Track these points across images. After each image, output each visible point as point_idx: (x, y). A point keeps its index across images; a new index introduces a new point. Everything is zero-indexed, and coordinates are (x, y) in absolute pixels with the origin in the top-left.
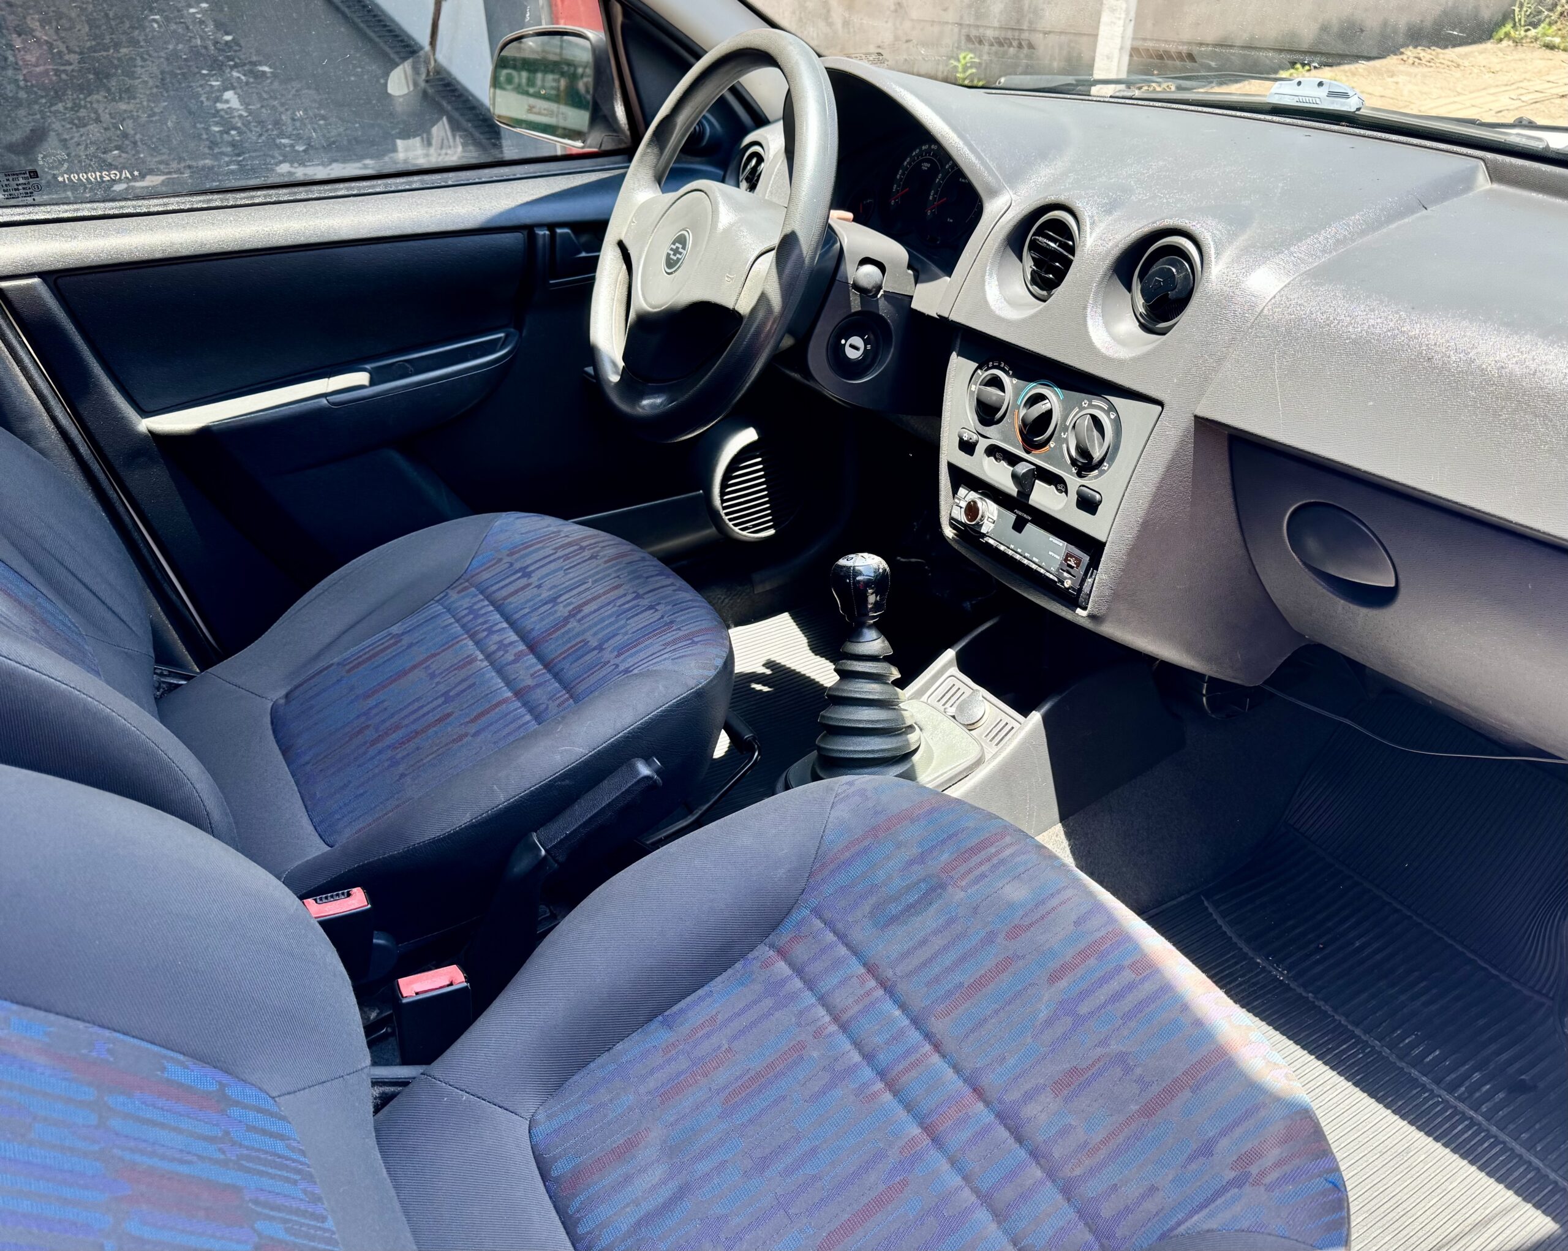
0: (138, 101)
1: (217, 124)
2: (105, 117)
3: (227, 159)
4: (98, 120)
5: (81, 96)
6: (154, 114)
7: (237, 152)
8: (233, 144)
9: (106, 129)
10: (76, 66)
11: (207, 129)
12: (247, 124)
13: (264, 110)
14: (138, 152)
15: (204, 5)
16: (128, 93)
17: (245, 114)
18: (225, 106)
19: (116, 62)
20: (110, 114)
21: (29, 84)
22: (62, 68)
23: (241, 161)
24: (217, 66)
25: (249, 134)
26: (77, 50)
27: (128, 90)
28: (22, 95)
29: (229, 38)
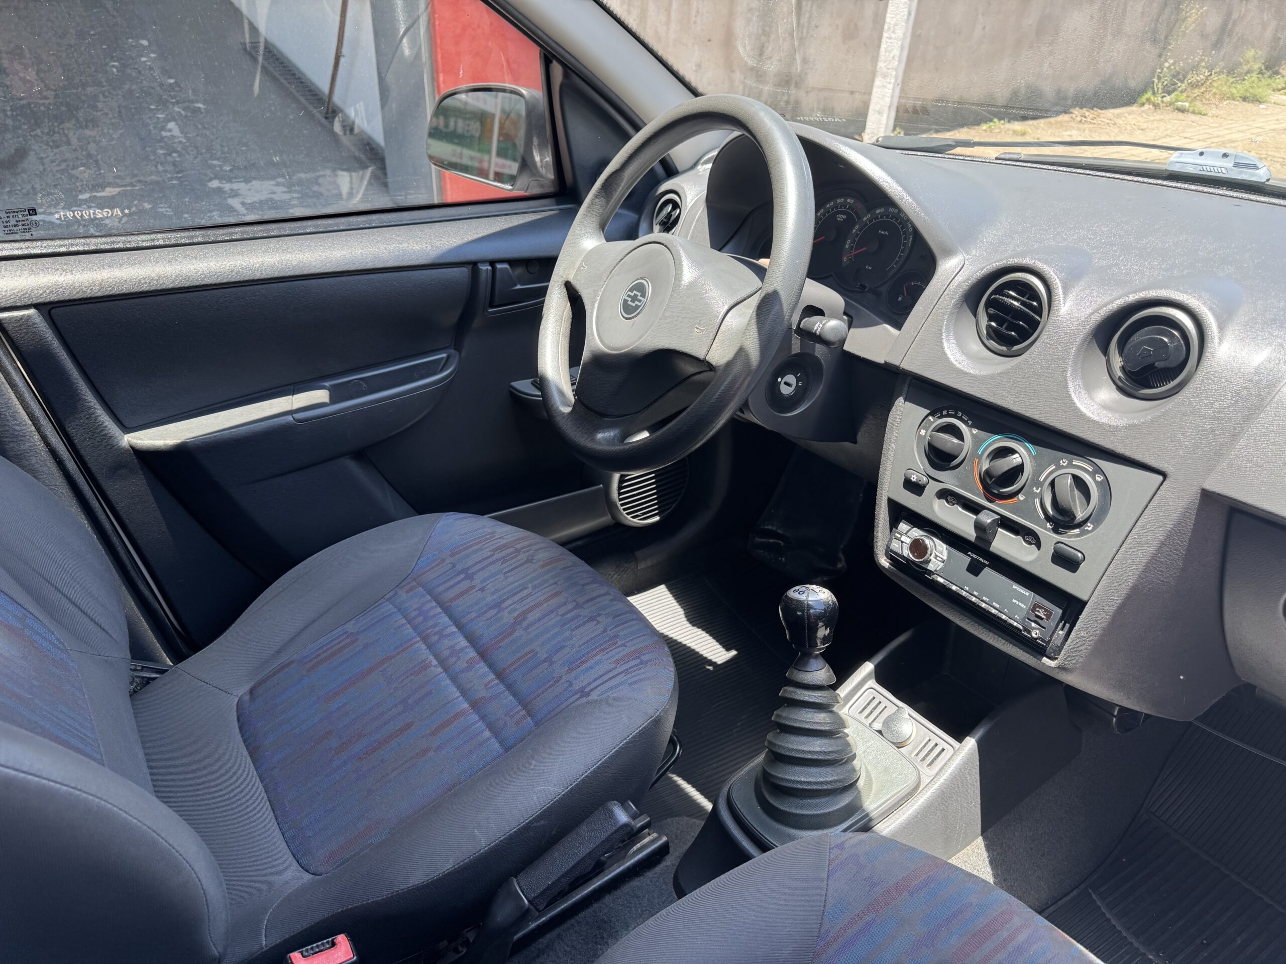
0: (100, 128)
1: (162, 148)
2: (74, 141)
3: (169, 176)
4: (68, 143)
5: (56, 124)
6: (113, 139)
7: (177, 170)
8: (174, 164)
9: (75, 150)
10: (51, 101)
11: (154, 153)
12: (185, 148)
13: (199, 138)
14: (99, 169)
15: (153, 55)
16: (93, 122)
17: (184, 141)
18: (168, 134)
19: (83, 98)
20: (78, 139)
21: (15, 113)
22: (41, 102)
23: (180, 178)
24: (163, 103)
25: (188, 157)
26: (53, 88)
27: (92, 120)
28: (9, 122)
29: (172, 81)
